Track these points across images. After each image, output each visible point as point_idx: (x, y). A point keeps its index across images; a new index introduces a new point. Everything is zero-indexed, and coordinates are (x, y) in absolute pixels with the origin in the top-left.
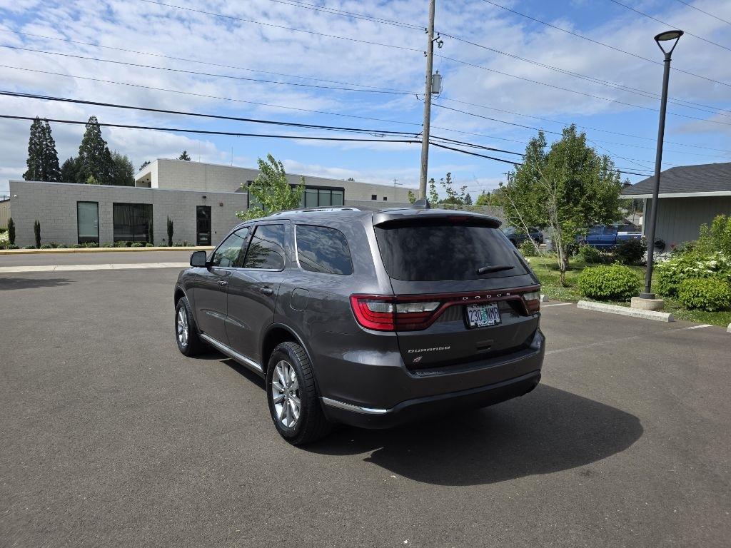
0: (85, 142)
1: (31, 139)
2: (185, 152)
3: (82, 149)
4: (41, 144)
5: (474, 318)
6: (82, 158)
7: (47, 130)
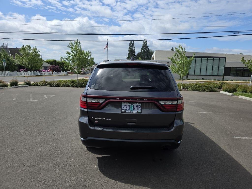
0: (143, 47)
1: (129, 47)
2: (173, 48)
3: (142, 49)
4: (132, 49)
5: (125, 108)
6: (141, 52)
7: (133, 44)
